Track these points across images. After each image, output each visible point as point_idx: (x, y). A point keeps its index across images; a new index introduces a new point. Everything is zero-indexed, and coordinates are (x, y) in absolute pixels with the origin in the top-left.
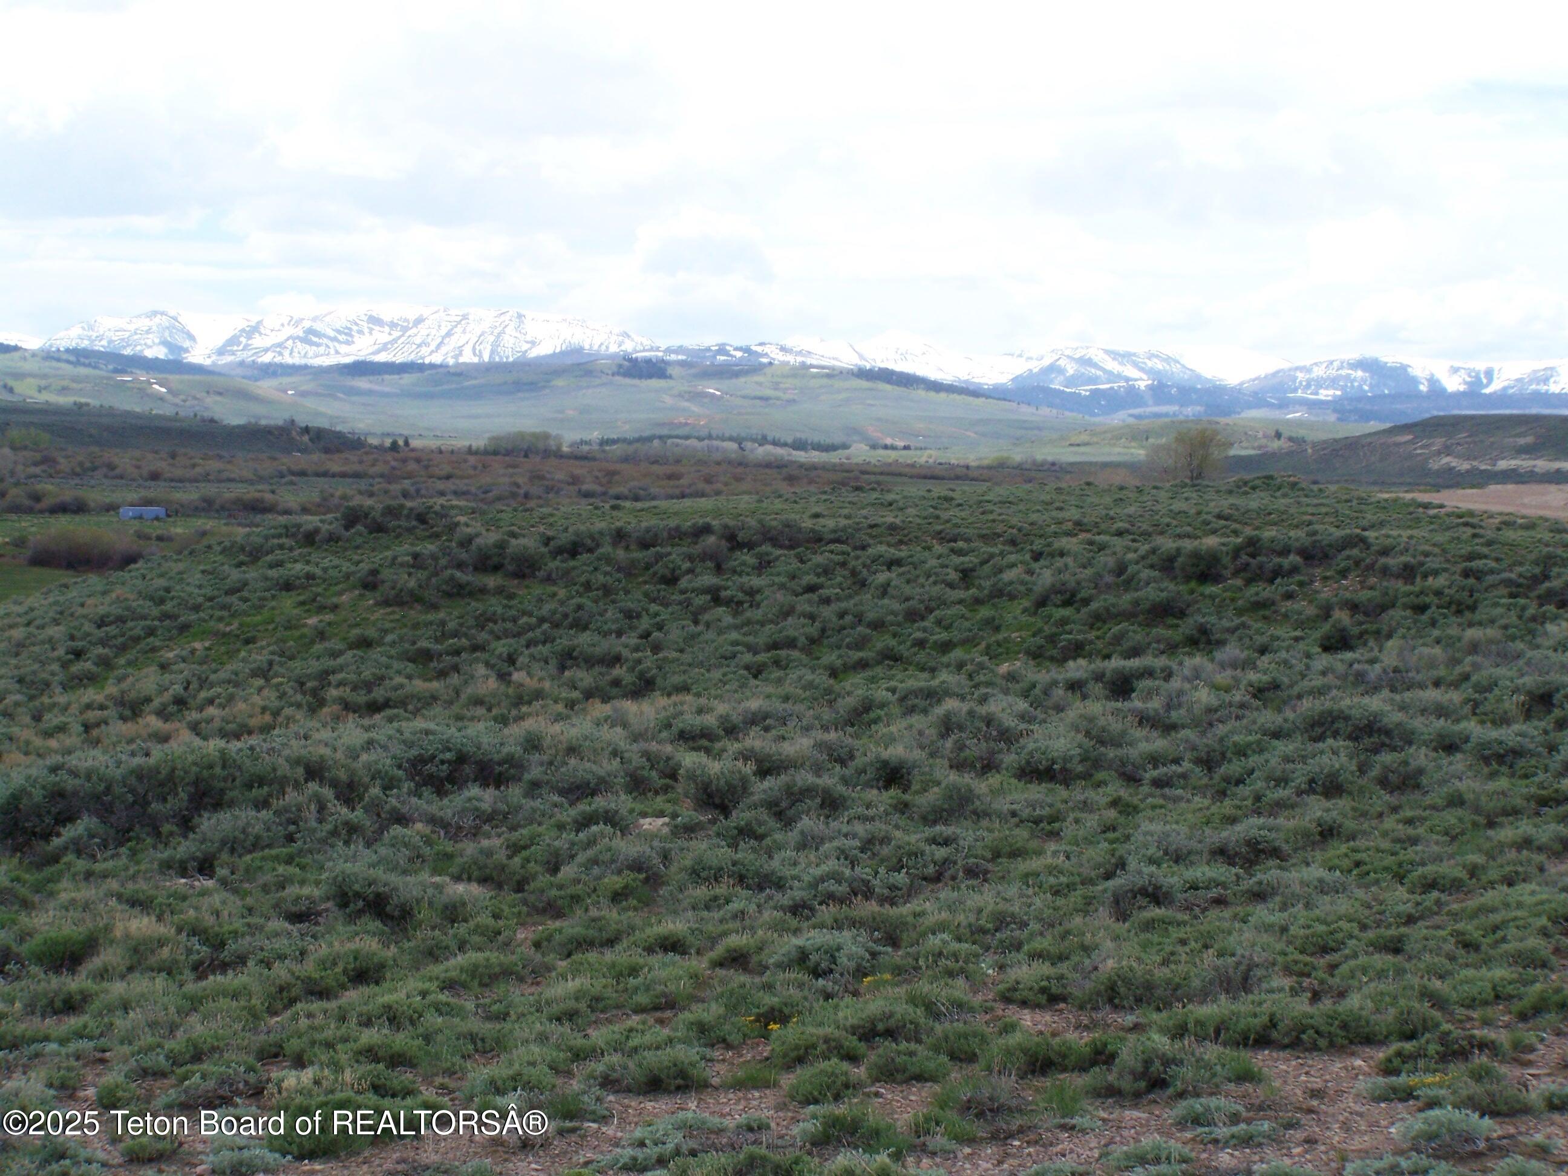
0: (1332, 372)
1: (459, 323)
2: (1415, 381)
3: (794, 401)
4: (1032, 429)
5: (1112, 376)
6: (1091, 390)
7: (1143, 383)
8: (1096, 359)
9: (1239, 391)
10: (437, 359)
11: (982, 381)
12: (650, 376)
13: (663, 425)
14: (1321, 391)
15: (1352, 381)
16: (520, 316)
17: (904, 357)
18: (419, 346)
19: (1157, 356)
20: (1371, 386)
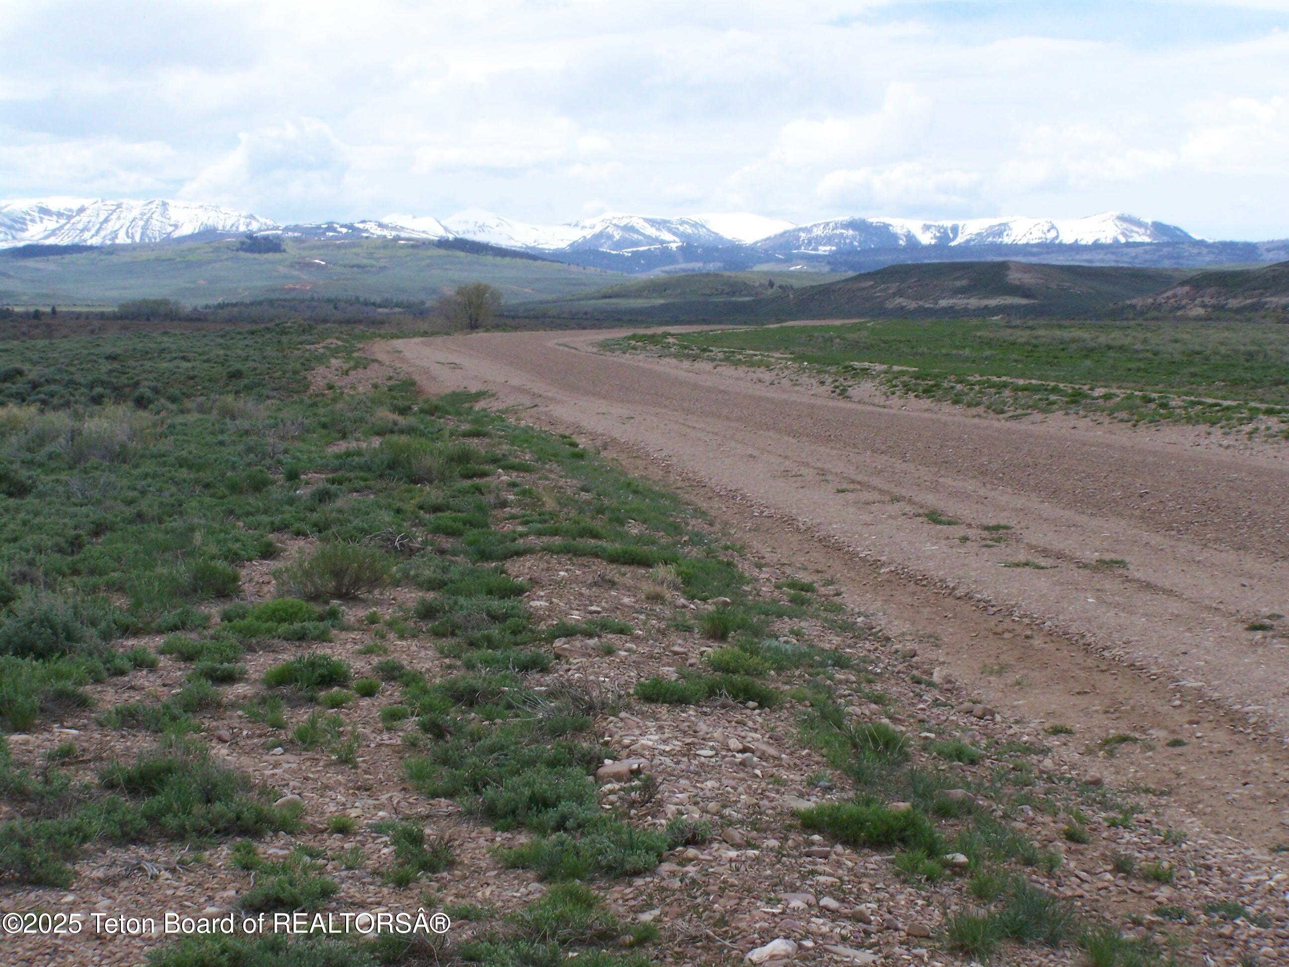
0: (828, 232)
1: (114, 211)
2: (895, 237)
3: (385, 267)
4: (579, 285)
5: (651, 240)
6: (632, 252)
7: (675, 244)
8: (637, 226)
9: (753, 249)
10: (95, 241)
11: (544, 246)
12: (268, 251)
13: (274, 290)
14: (820, 248)
15: (845, 239)
16: (164, 204)
17: (482, 228)
18: (82, 231)
19: (687, 223)
20: (859, 242)
